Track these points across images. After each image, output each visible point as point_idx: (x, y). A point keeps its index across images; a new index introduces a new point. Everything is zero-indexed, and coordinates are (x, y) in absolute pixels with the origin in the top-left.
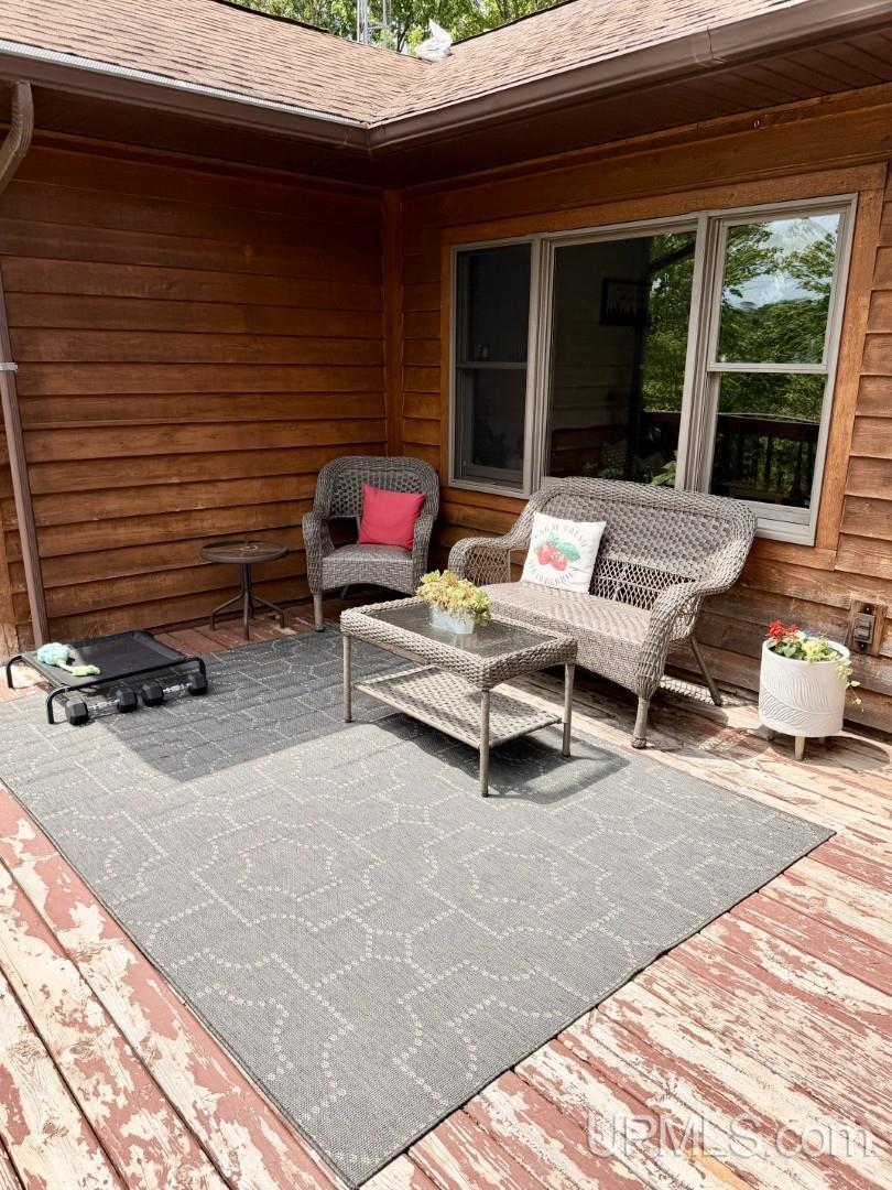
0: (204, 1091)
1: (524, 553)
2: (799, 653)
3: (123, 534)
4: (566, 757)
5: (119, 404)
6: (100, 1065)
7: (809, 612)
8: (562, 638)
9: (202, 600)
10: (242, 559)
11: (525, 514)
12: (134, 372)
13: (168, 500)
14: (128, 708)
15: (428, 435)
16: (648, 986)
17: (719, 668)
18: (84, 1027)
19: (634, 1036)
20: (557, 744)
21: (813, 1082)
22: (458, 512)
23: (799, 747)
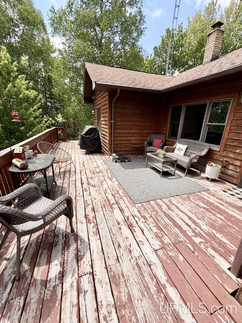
0: (123, 194)
1: (175, 149)
2: (212, 166)
3: (123, 142)
4: (174, 175)
5: (125, 126)
6: (114, 190)
7: (217, 161)
8: (175, 159)
9: (131, 151)
10: (137, 146)
11: (176, 143)
12: (127, 122)
13: (129, 138)
14: (121, 162)
15: (165, 132)
16: (174, 198)
17: (202, 168)
18: (113, 187)
19: (171, 202)
20: (173, 173)
21: (191, 210)
22: (167, 143)
23: (210, 180)
